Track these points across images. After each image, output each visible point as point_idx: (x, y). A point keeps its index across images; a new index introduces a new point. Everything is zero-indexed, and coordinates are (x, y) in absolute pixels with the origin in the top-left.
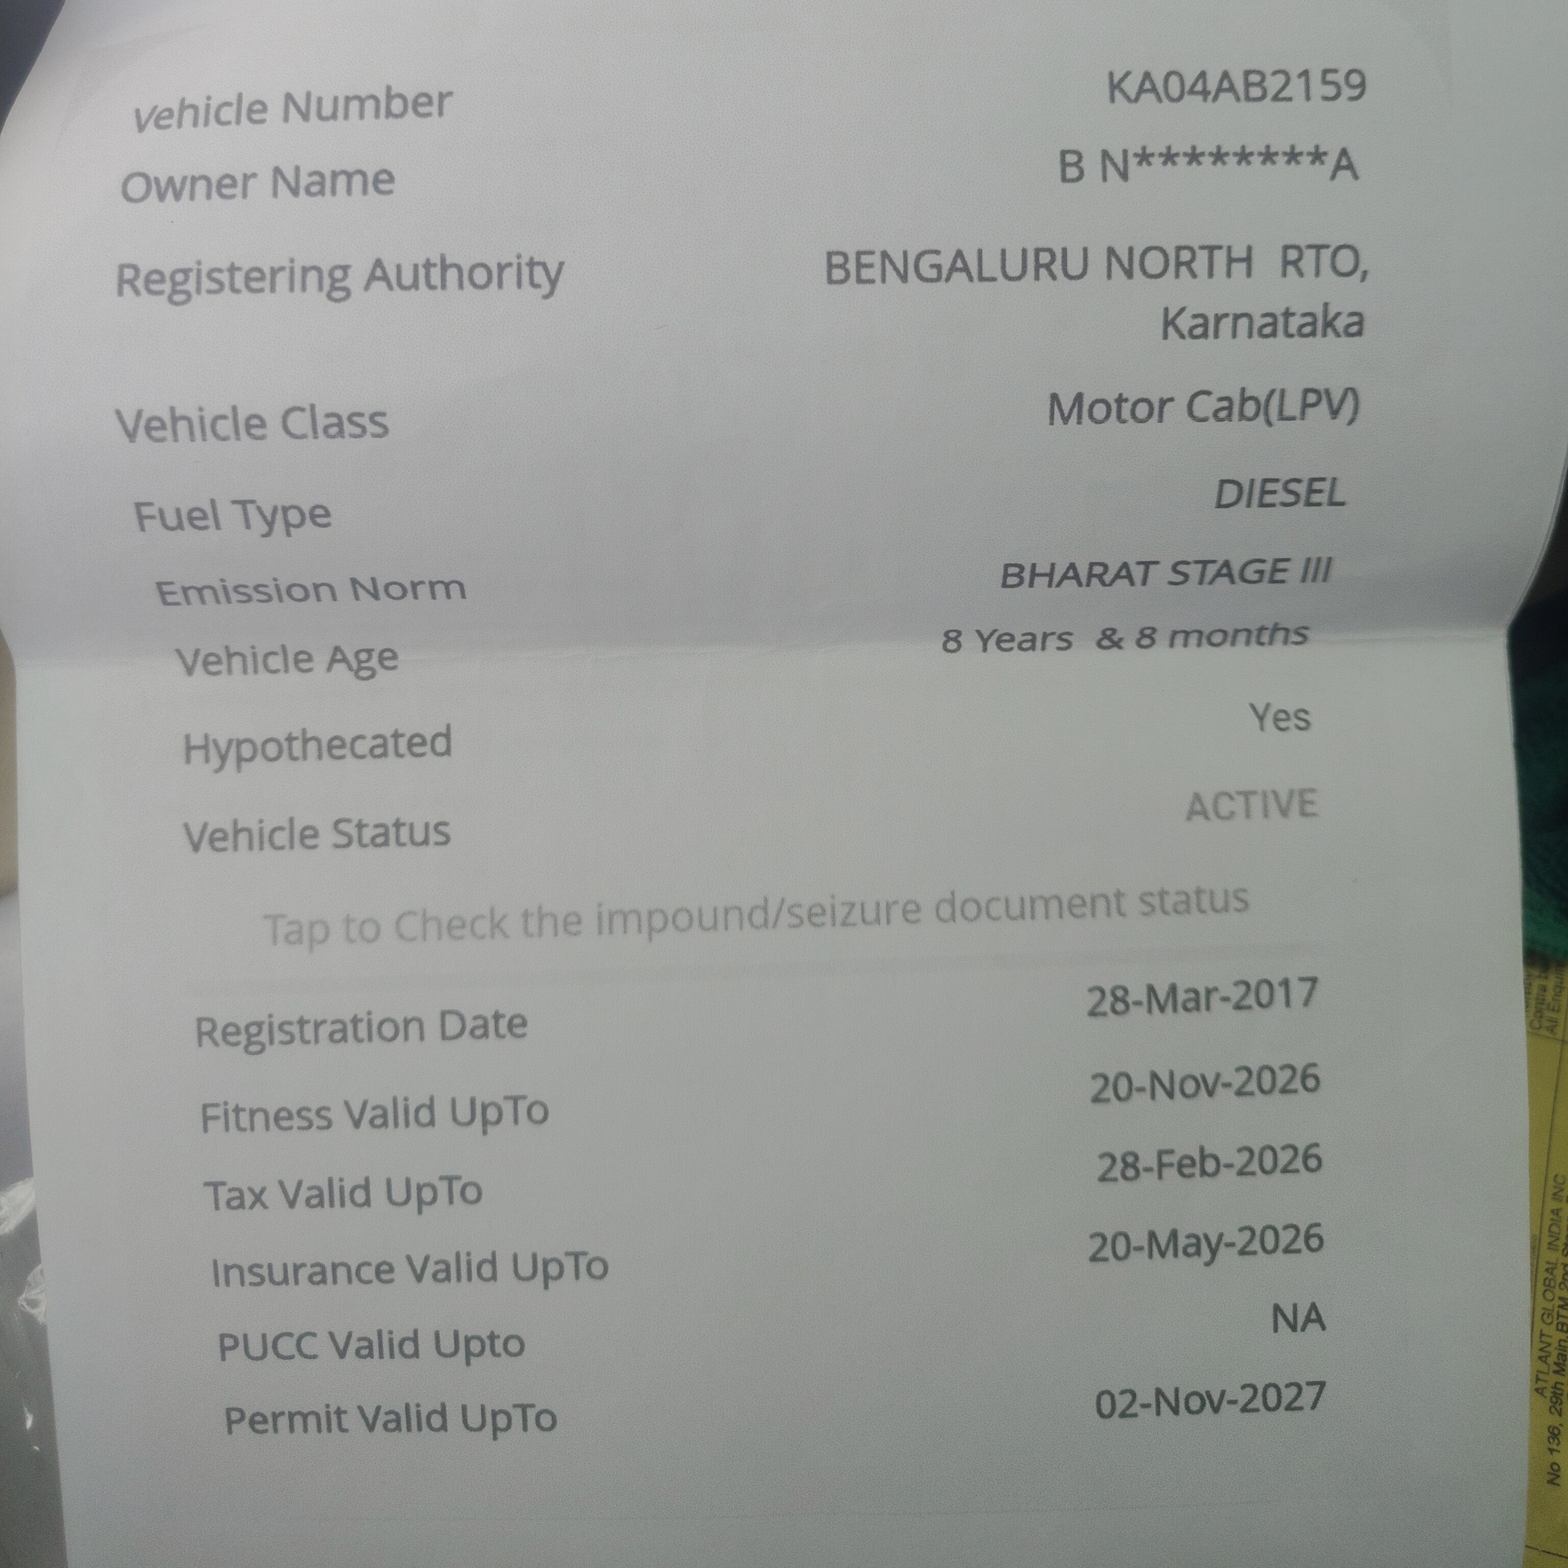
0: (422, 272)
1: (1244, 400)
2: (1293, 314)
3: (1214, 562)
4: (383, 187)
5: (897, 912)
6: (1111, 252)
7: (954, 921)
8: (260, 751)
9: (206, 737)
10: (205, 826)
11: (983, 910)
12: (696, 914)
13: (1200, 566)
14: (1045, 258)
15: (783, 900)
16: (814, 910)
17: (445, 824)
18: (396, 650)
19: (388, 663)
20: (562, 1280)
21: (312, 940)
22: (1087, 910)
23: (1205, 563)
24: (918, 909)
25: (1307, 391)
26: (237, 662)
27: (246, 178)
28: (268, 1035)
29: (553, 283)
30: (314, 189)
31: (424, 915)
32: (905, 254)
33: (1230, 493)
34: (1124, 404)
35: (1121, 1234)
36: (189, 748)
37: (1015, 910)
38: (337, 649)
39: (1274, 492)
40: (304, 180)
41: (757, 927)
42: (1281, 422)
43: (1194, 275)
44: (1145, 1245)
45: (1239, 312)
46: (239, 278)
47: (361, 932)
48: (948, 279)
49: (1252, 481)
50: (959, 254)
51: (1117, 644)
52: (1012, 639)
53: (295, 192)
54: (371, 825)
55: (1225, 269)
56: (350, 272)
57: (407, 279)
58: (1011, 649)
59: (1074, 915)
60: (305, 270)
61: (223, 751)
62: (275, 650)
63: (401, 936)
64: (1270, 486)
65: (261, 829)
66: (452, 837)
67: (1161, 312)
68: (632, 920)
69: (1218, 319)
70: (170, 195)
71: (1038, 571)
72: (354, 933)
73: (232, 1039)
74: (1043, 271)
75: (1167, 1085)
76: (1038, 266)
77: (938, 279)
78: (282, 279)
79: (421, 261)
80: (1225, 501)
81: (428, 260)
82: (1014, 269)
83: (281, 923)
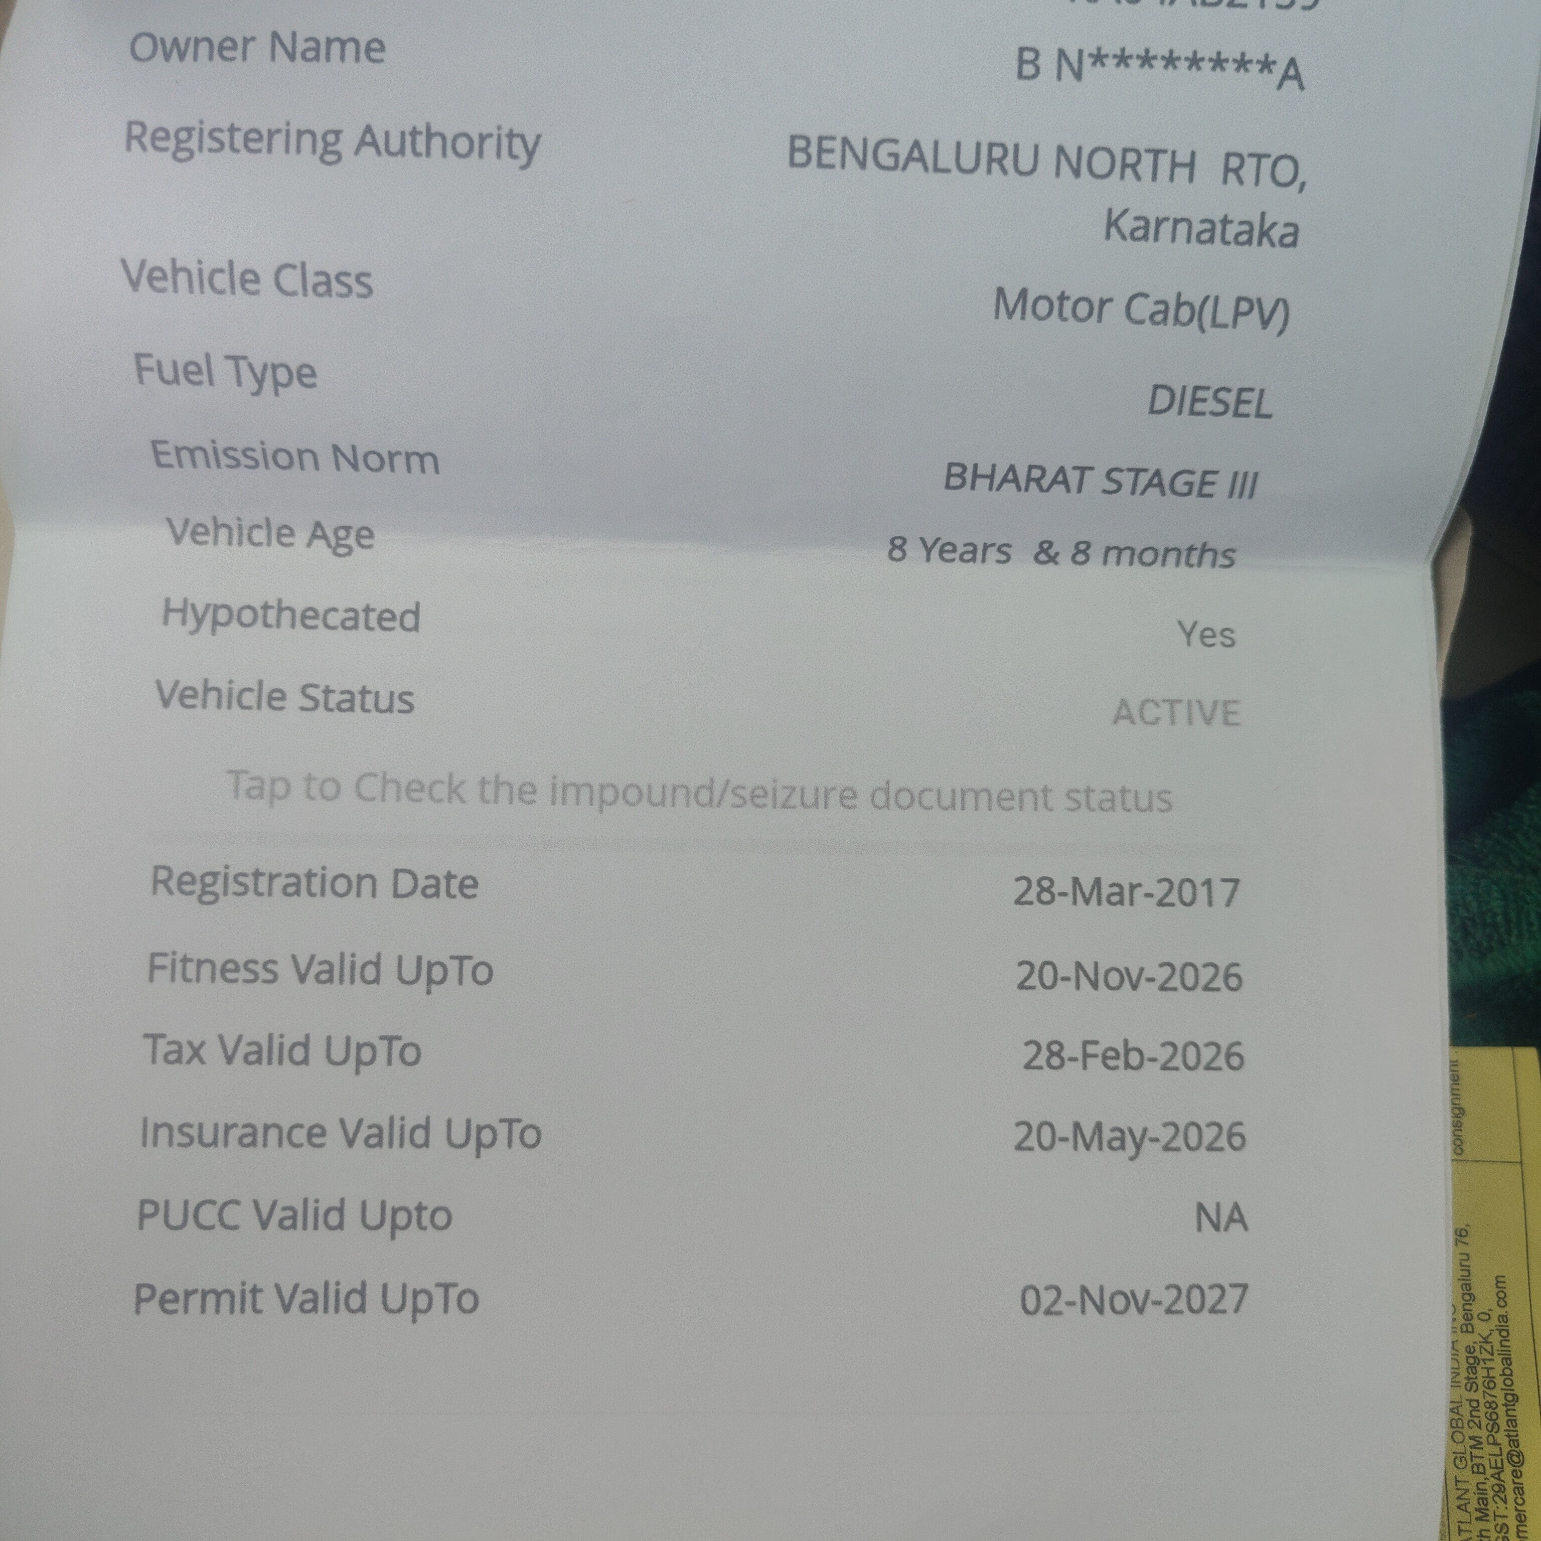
0: (408, 139)
1: (1179, 305)
2: (1231, 222)
3: (1146, 470)
4: (374, 55)
5: (834, 797)
6: (1061, 150)
7: (888, 809)
8: (235, 617)
9: (185, 601)
10: (177, 683)
11: (916, 799)
12: (645, 790)
13: (1133, 474)
14: (997, 152)
15: (728, 781)
16: (757, 792)
17: (410, 694)
18: (373, 529)
19: (365, 542)
20: (495, 1147)
21: (273, 795)
22: (1016, 803)
23: (1138, 471)
24: (855, 796)
25: (1239, 300)
26: (223, 533)
27: (246, 41)
28: (223, 886)
29: (530, 154)
30: (310, 55)
31: (384, 777)
32: (865, 141)
33: (1163, 398)
34: (1065, 302)
35: (1046, 1123)
36: (168, 610)
37: (946, 801)
38: (318, 525)
39: (1204, 400)
40: (301, 46)
41: (702, 806)
42: (1214, 329)
43: (1138, 177)
44: (1070, 1136)
45: (1179, 217)
46: (239, 138)
47: (322, 790)
48: (904, 168)
49: (1184, 387)
50: (916, 144)
51: (1053, 559)
52: (954, 550)
53: (292, 57)
54: (338, 691)
55: (1168, 173)
56: (341, 136)
57: (395, 146)
58: (953, 560)
59: (1003, 808)
60: (300, 134)
61: (200, 615)
62: (259, 523)
63: (360, 796)
64: (1200, 394)
65: (230, 689)
66: (416, 705)
67: (1106, 212)
68: (585, 793)
69: (1159, 222)
70: (175, 54)
71: (979, 472)
72: (315, 791)
73: (187, 888)
74: (995, 166)
75: (1092, 977)
76: (991, 160)
77: (895, 167)
78: (279, 141)
79: (408, 129)
80: (1157, 407)
81: (414, 128)
82: (968, 161)
83: (243, 778)
